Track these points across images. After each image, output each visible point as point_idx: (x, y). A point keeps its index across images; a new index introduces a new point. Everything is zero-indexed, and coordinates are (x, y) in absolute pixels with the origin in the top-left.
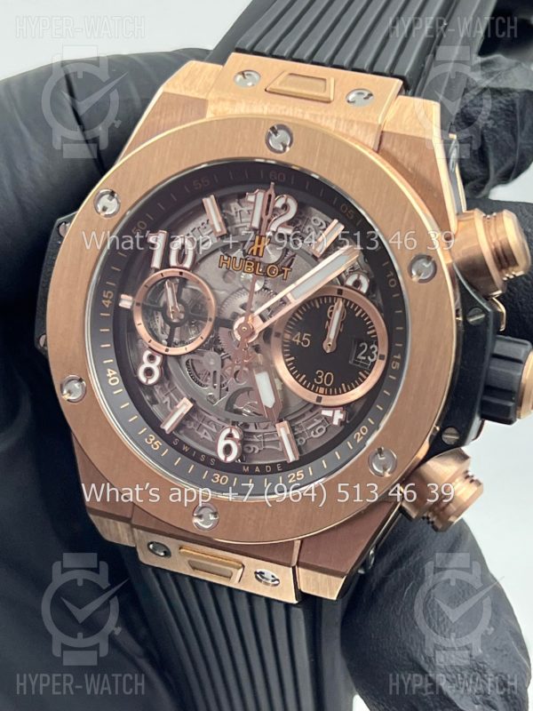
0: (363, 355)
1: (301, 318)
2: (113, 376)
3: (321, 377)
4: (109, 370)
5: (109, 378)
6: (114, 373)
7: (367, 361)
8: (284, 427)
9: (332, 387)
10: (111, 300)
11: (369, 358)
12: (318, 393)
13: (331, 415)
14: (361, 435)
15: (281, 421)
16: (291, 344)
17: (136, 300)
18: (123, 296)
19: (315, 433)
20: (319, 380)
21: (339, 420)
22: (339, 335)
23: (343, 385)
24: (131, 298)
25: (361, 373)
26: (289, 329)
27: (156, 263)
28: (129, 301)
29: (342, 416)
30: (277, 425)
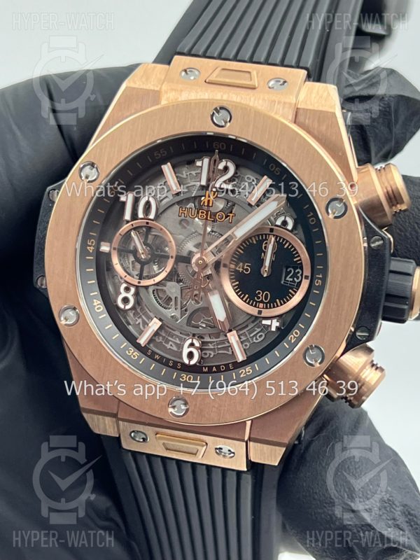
0: (290, 278)
1: (242, 252)
2: (98, 305)
3: (260, 295)
5: (95, 306)
6: (99, 302)
7: (294, 281)
8: (234, 335)
9: (269, 302)
10: (94, 247)
11: (295, 279)
12: (258, 307)
13: (270, 324)
14: (295, 337)
15: (230, 331)
16: (236, 271)
17: (113, 246)
18: (102, 243)
19: (256, 339)
20: (259, 298)
21: (276, 327)
22: (272, 263)
23: (278, 300)
24: (108, 244)
25: (290, 291)
26: (234, 261)
27: (127, 216)
28: (107, 246)
29: (278, 324)
30: (228, 334)
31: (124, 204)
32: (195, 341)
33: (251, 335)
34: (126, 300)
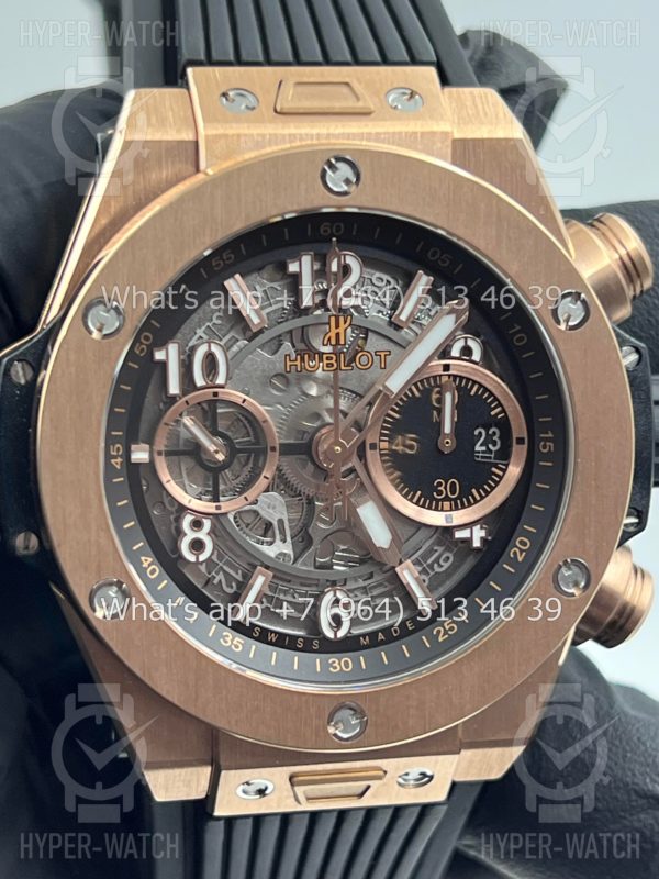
0: (481, 445)
1: (397, 416)
2: (149, 565)
3: (441, 488)
4: (143, 558)
5: (146, 569)
6: (150, 560)
7: (489, 451)
8: (408, 569)
9: (459, 497)
10: (121, 456)
11: (490, 446)
12: (442, 510)
13: (469, 536)
14: (521, 551)
15: (401, 562)
16: (393, 454)
17: (156, 448)
18: (133, 447)
19: (441, 566)
20: (440, 493)
21: (482, 538)
22: (457, 427)
23: (474, 491)
24: (147, 446)
25: (494, 469)
26: (385, 435)
27: (174, 388)
28: (144, 451)
29: (483, 533)
30: (398, 569)
31: (164, 365)
32: (339, 595)
33: (429, 561)
34: (197, 546)
